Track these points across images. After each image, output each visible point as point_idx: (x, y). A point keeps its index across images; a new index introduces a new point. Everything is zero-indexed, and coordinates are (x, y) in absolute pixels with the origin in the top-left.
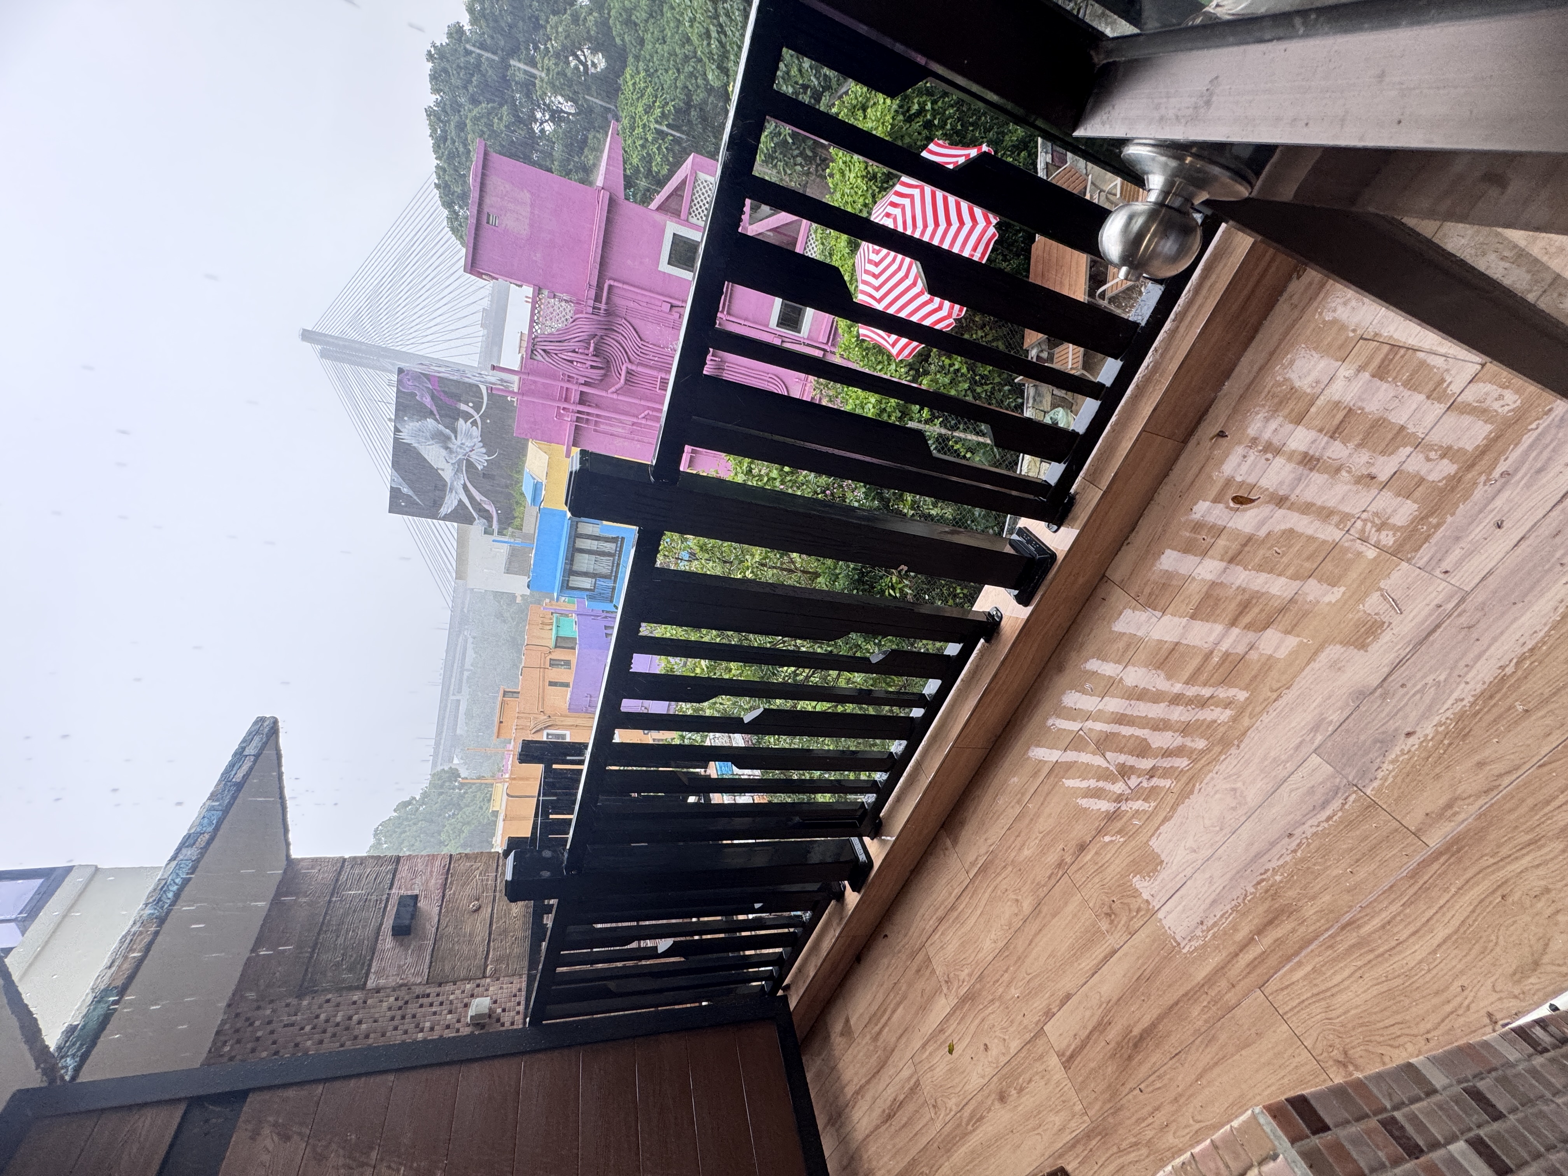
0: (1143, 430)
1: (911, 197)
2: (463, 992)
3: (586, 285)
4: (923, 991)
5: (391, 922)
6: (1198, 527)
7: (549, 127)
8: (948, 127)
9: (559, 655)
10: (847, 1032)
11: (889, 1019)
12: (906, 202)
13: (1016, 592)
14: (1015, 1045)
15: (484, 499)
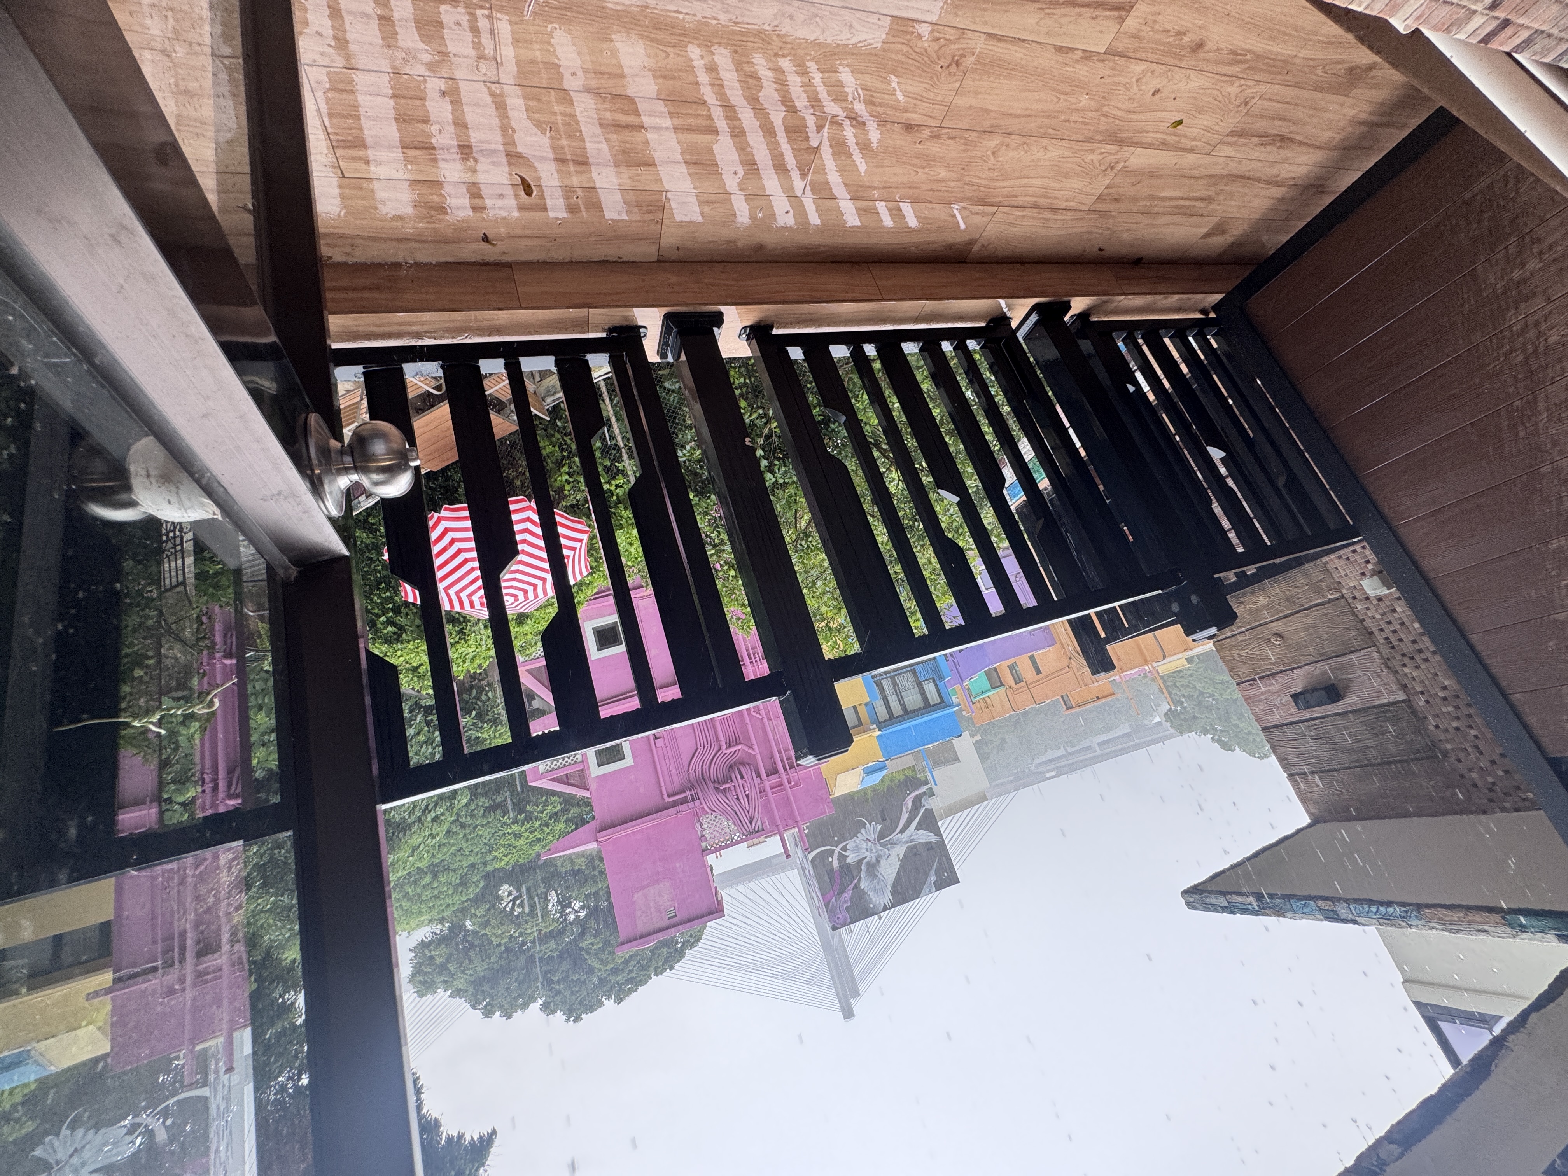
0: (520, 307)
1: (458, 594)
2: (1368, 609)
3: (680, 815)
4: (1133, 184)
5: (1330, 706)
6: (572, 209)
7: (577, 905)
8: (388, 594)
9: (1009, 679)
10: (1219, 229)
11: (1182, 198)
12: (464, 595)
13: (715, 329)
14: (1138, 68)
15: (904, 810)
